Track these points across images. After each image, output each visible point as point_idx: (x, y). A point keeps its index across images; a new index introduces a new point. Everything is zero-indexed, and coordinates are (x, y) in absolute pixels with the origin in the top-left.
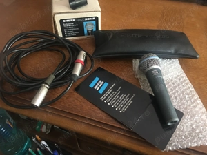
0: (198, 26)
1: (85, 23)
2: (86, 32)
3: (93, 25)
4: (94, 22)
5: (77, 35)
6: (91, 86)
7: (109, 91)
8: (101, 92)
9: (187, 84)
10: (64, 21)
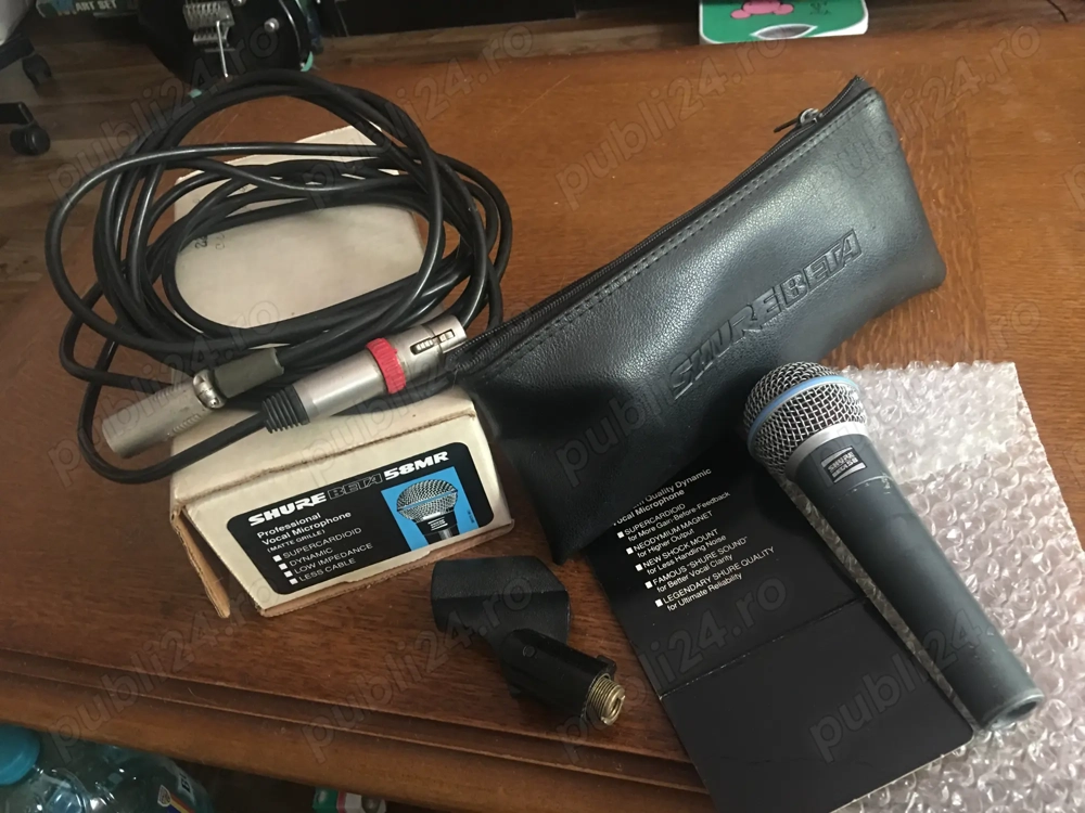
3: (445, 487)
4: (451, 475)
10: (255, 520)
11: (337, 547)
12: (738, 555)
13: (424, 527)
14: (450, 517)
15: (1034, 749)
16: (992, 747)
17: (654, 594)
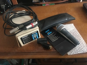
0: (71, 10)
1: (32, 35)
2: (34, 39)
3: (36, 34)
4: (37, 33)
5: (30, 41)
6: (46, 32)
7: (51, 35)
8: (48, 34)
9: (77, 32)
10: (22, 38)
11: (28, 40)
12: (57, 37)
13: (34, 38)
14: (36, 37)
15: (80, 47)
16: (77, 47)
17: (52, 41)
